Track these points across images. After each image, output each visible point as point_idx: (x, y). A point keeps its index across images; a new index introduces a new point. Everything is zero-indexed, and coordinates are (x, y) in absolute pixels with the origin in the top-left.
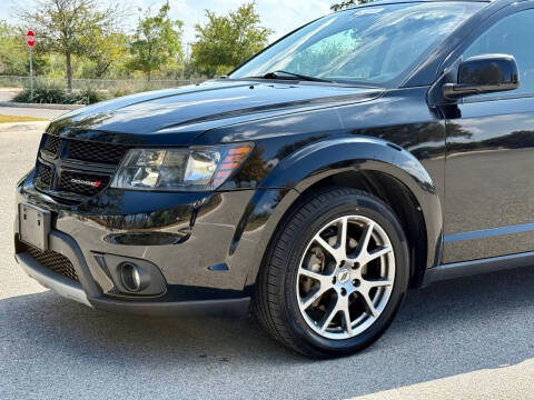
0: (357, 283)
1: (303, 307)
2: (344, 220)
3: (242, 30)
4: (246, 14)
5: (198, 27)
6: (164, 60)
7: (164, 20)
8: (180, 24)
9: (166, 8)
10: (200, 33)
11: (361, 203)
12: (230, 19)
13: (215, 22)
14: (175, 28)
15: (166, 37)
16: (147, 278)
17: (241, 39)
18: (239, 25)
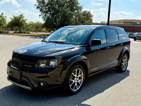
0: (78, 80)
1: (70, 86)
2: (76, 70)
3: (20, 19)
4: (21, 16)
5: (11, 18)
6: (3, 25)
7: (2, 16)
8: (6, 17)
9: (2, 14)
10: (11, 19)
11: (79, 67)
12: (18, 17)
13: (15, 18)
14: (5, 18)
15: (3, 20)
16: (44, 84)
17: (21, 21)
18: (20, 18)
